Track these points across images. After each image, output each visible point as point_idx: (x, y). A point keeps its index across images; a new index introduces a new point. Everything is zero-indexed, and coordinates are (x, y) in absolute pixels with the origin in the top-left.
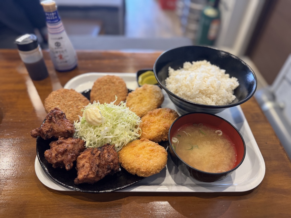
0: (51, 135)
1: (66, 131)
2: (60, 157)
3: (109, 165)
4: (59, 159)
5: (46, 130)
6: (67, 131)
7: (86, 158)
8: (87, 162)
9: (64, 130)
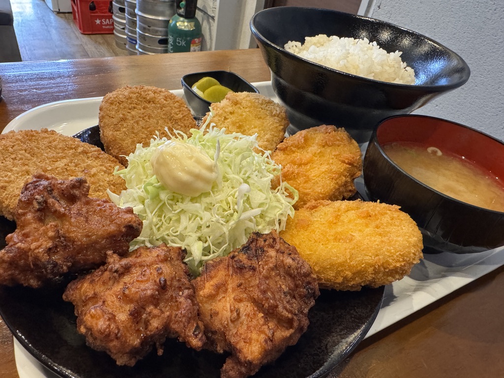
0: (66, 260)
1: (124, 230)
2: (155, 316)
3: (309, 283)
4: (155, 324)
5: (43, 246)
6: (126, 227)
7: (227, 289)
8: (240, 301)
9: (113, 228)
